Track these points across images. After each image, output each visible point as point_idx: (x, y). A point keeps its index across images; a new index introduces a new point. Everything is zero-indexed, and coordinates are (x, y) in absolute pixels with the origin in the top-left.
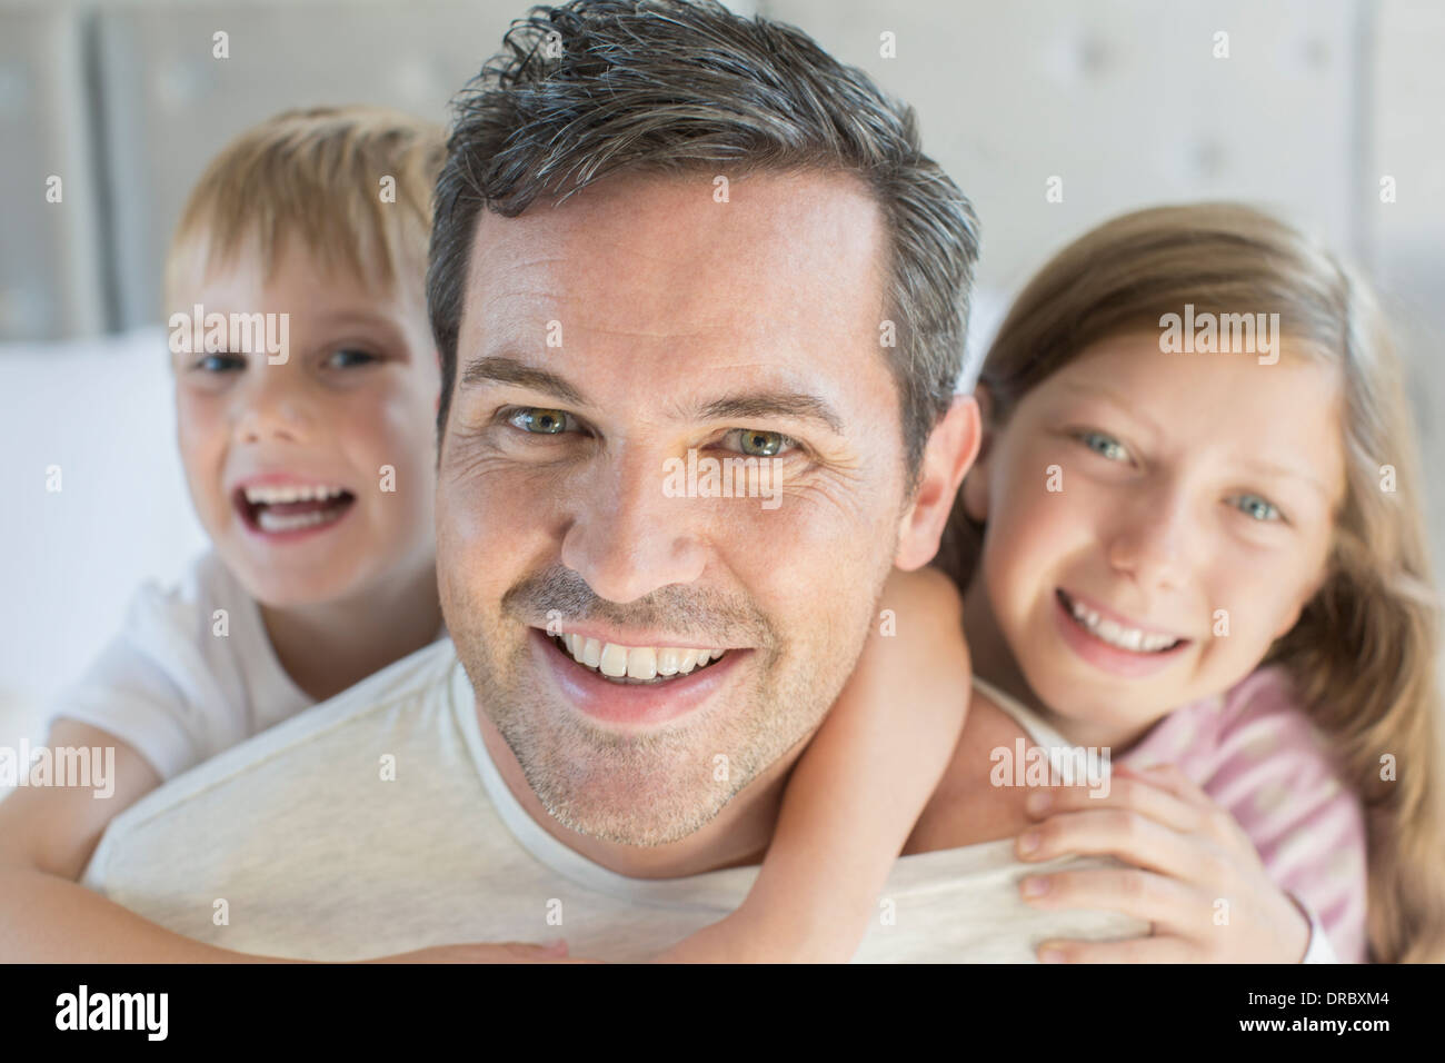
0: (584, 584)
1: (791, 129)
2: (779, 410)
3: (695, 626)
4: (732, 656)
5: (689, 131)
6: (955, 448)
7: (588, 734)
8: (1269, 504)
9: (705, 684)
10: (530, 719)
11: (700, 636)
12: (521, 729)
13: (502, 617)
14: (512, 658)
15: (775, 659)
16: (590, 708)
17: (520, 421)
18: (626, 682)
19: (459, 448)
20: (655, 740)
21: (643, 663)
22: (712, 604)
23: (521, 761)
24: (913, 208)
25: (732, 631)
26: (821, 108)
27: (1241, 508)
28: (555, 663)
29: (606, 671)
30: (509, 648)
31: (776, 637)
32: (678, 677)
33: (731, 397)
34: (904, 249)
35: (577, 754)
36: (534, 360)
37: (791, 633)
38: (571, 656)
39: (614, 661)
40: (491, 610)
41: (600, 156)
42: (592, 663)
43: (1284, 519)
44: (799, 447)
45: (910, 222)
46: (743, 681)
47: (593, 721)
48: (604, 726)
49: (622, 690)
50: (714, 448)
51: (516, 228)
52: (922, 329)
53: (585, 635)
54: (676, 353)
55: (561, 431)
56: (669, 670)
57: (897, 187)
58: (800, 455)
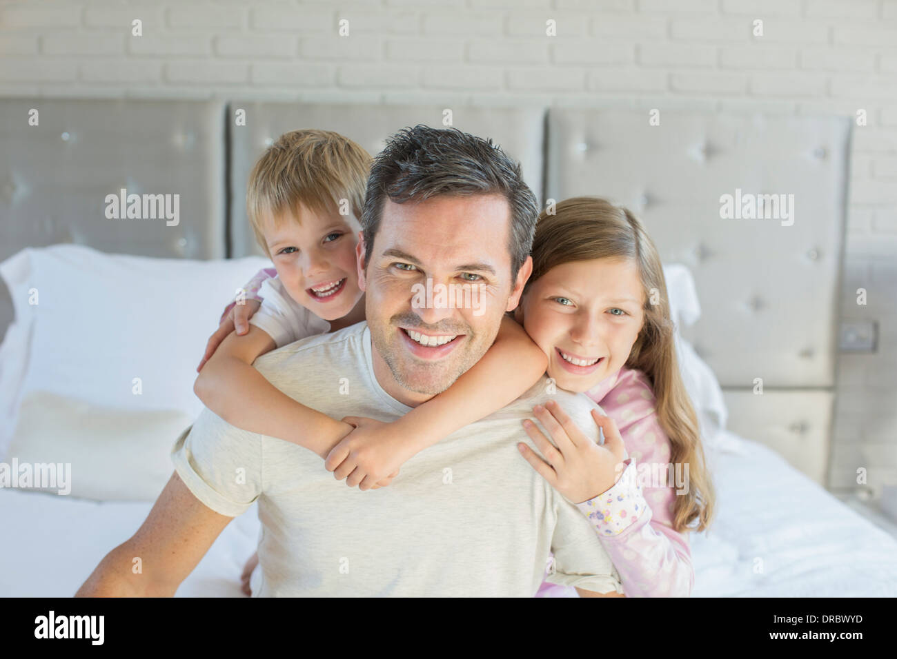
0: (418, 316)
1: (485, 184)
2: (479, 269)
3: (449, 329)
4: (459, 337)
5: (457, 185)
6: (525, 273)
7: (415, 361)
8: (621, 310)
9: (451, 346)
10: (396, 355)
11: (450, 332)
12: (393, 358)
13: (390, 324)
14: (391, 336)
15: (472, 338)
16: (417, 353)
17: (398, 266)
18: (427, 346)
19: (377, 272)
20: (435, 364)
21: (433, 341)
22: (453, 323)
23: (391, 368)
24: (519, 204)
25: (459, 330)
26: (493, 174)
27: (612, 313)
28: (406, 339)
29: (421, 342)
30: (391, 333)
31: (473, 332)
32: (443, 345)
33: (465, 265)
34: (516, 218)
35: (411, 367)
36: (406, 251)
37: (477, 332)
38: (410, 337)
39: (424, 340)
40: (387, 321)
41: (431, 191)
42: (417, 340)
43: (626, 313)
44: (482, 278)
45: (519, 209)
46: (461, 345)
47: (417, 357)
48: (421, 359)
49: (428, 349)
50: (457, 278)
51: (400, 208)
52: (520, 241)
53: (416, 331)
54: (450, 251)
55: (410, 270)
56: (440, 343)
57: (515, 198)
58: (483, 281)
